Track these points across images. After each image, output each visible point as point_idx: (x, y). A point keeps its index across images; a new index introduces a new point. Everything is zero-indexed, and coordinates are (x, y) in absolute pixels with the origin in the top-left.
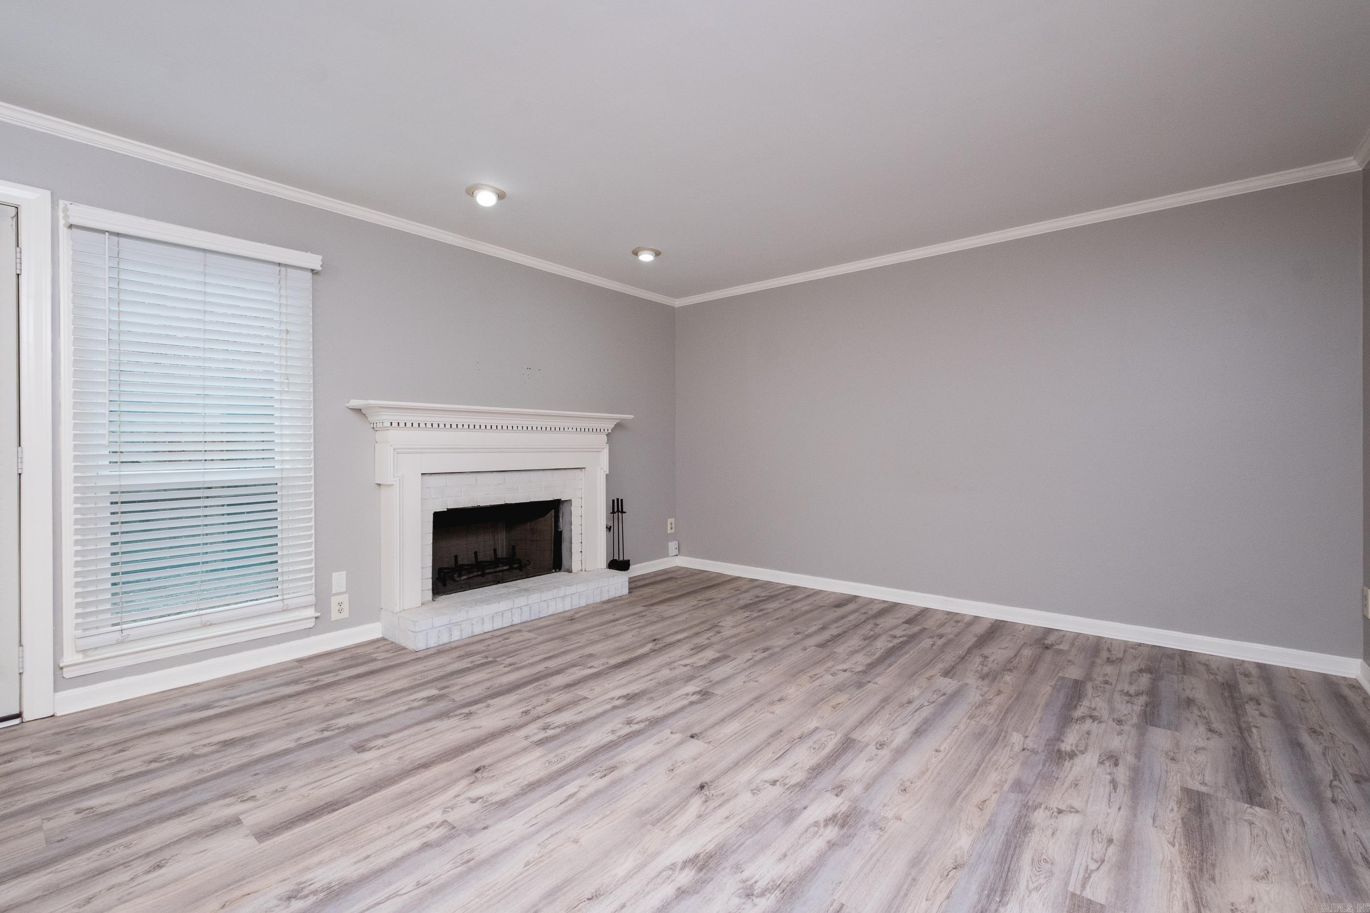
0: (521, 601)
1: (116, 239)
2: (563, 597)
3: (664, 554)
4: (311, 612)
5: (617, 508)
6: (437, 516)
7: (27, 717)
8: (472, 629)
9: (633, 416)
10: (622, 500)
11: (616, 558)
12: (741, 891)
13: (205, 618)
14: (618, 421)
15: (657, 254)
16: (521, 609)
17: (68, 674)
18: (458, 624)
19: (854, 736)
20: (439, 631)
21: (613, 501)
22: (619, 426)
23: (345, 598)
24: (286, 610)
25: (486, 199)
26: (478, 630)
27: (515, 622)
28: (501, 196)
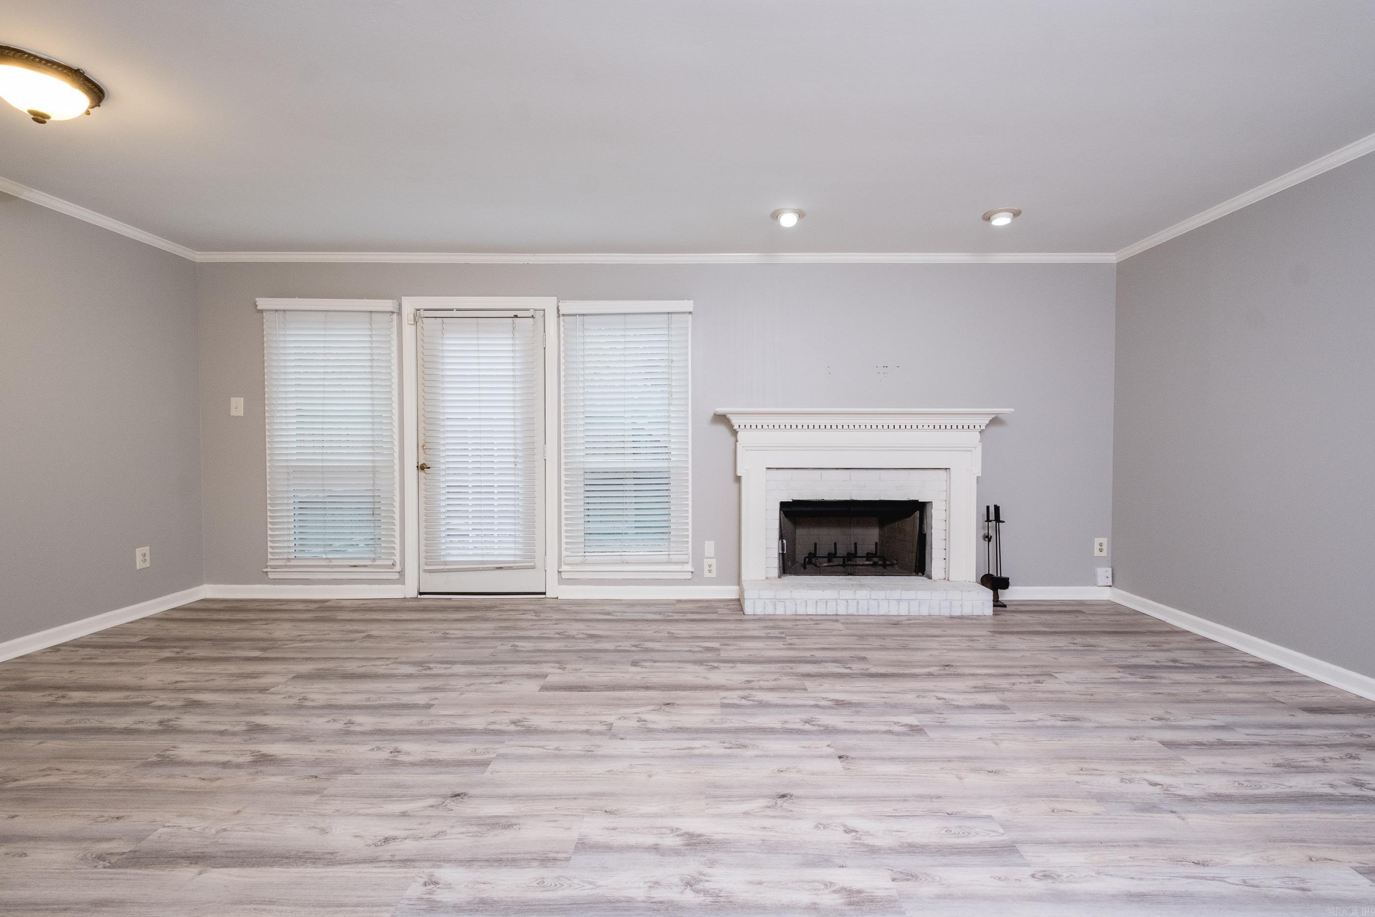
0: (847, 594)
1: (581, 317)
2: (899, 601)
3: (1092, 581)
4: (689, 567)
5: (994, 516)
6: (783, 505)
7: (548, 595)
8: (796, 608)
9: (1013, 410)
10: (997, 508)
11: (993, 572)
12: (689, 877)
13: (624, 558)
14: (994, 416)
15: (1016, 214)
16: (847, 602)
17: (564, 575)
18: (782, 601)
19: (1022, 848)
20: (765, 603)
21: (988, 508)
22: (996, 421)
23: (713, 562)
24: (669, 563)
25: (788, 220)
26: (801, 610)
27: (840, 613)
28: (801, 215)
